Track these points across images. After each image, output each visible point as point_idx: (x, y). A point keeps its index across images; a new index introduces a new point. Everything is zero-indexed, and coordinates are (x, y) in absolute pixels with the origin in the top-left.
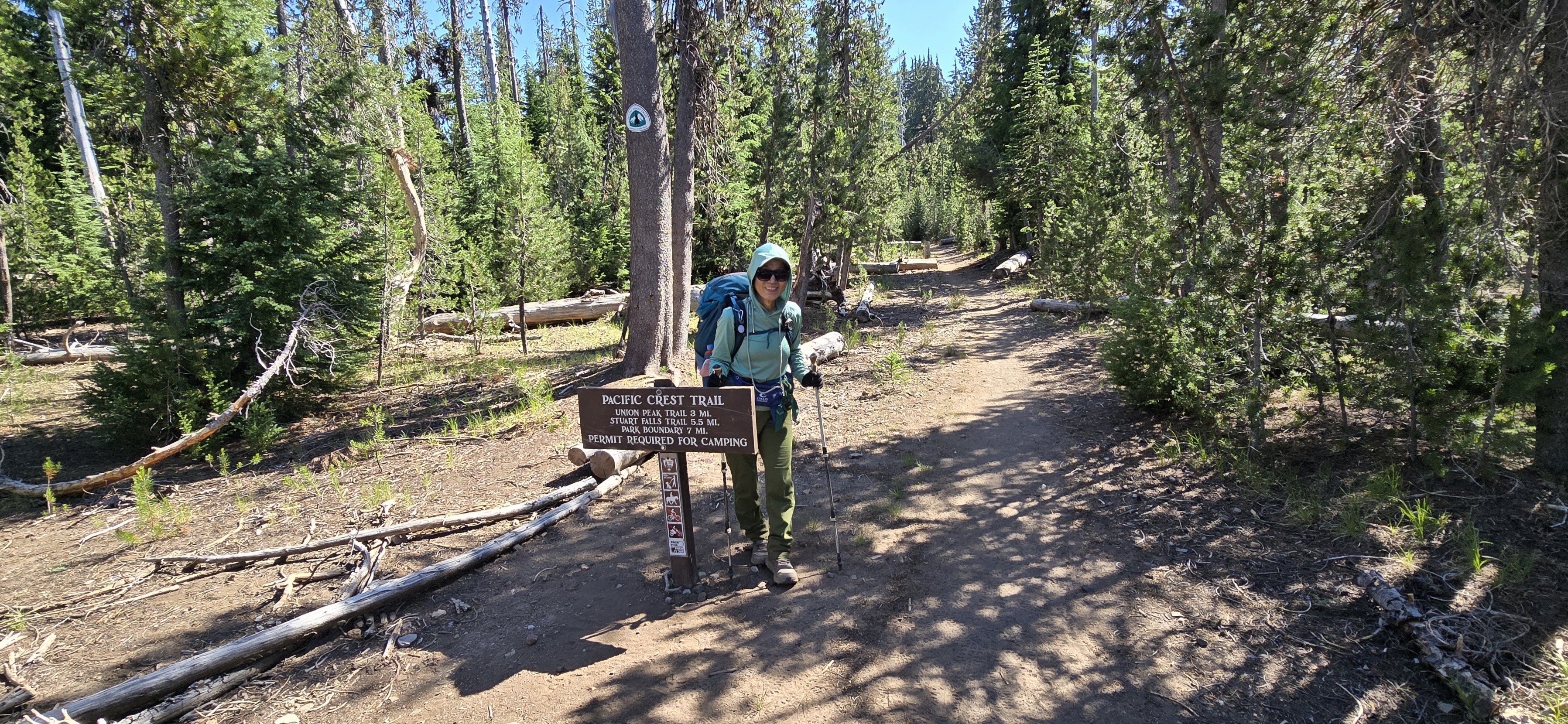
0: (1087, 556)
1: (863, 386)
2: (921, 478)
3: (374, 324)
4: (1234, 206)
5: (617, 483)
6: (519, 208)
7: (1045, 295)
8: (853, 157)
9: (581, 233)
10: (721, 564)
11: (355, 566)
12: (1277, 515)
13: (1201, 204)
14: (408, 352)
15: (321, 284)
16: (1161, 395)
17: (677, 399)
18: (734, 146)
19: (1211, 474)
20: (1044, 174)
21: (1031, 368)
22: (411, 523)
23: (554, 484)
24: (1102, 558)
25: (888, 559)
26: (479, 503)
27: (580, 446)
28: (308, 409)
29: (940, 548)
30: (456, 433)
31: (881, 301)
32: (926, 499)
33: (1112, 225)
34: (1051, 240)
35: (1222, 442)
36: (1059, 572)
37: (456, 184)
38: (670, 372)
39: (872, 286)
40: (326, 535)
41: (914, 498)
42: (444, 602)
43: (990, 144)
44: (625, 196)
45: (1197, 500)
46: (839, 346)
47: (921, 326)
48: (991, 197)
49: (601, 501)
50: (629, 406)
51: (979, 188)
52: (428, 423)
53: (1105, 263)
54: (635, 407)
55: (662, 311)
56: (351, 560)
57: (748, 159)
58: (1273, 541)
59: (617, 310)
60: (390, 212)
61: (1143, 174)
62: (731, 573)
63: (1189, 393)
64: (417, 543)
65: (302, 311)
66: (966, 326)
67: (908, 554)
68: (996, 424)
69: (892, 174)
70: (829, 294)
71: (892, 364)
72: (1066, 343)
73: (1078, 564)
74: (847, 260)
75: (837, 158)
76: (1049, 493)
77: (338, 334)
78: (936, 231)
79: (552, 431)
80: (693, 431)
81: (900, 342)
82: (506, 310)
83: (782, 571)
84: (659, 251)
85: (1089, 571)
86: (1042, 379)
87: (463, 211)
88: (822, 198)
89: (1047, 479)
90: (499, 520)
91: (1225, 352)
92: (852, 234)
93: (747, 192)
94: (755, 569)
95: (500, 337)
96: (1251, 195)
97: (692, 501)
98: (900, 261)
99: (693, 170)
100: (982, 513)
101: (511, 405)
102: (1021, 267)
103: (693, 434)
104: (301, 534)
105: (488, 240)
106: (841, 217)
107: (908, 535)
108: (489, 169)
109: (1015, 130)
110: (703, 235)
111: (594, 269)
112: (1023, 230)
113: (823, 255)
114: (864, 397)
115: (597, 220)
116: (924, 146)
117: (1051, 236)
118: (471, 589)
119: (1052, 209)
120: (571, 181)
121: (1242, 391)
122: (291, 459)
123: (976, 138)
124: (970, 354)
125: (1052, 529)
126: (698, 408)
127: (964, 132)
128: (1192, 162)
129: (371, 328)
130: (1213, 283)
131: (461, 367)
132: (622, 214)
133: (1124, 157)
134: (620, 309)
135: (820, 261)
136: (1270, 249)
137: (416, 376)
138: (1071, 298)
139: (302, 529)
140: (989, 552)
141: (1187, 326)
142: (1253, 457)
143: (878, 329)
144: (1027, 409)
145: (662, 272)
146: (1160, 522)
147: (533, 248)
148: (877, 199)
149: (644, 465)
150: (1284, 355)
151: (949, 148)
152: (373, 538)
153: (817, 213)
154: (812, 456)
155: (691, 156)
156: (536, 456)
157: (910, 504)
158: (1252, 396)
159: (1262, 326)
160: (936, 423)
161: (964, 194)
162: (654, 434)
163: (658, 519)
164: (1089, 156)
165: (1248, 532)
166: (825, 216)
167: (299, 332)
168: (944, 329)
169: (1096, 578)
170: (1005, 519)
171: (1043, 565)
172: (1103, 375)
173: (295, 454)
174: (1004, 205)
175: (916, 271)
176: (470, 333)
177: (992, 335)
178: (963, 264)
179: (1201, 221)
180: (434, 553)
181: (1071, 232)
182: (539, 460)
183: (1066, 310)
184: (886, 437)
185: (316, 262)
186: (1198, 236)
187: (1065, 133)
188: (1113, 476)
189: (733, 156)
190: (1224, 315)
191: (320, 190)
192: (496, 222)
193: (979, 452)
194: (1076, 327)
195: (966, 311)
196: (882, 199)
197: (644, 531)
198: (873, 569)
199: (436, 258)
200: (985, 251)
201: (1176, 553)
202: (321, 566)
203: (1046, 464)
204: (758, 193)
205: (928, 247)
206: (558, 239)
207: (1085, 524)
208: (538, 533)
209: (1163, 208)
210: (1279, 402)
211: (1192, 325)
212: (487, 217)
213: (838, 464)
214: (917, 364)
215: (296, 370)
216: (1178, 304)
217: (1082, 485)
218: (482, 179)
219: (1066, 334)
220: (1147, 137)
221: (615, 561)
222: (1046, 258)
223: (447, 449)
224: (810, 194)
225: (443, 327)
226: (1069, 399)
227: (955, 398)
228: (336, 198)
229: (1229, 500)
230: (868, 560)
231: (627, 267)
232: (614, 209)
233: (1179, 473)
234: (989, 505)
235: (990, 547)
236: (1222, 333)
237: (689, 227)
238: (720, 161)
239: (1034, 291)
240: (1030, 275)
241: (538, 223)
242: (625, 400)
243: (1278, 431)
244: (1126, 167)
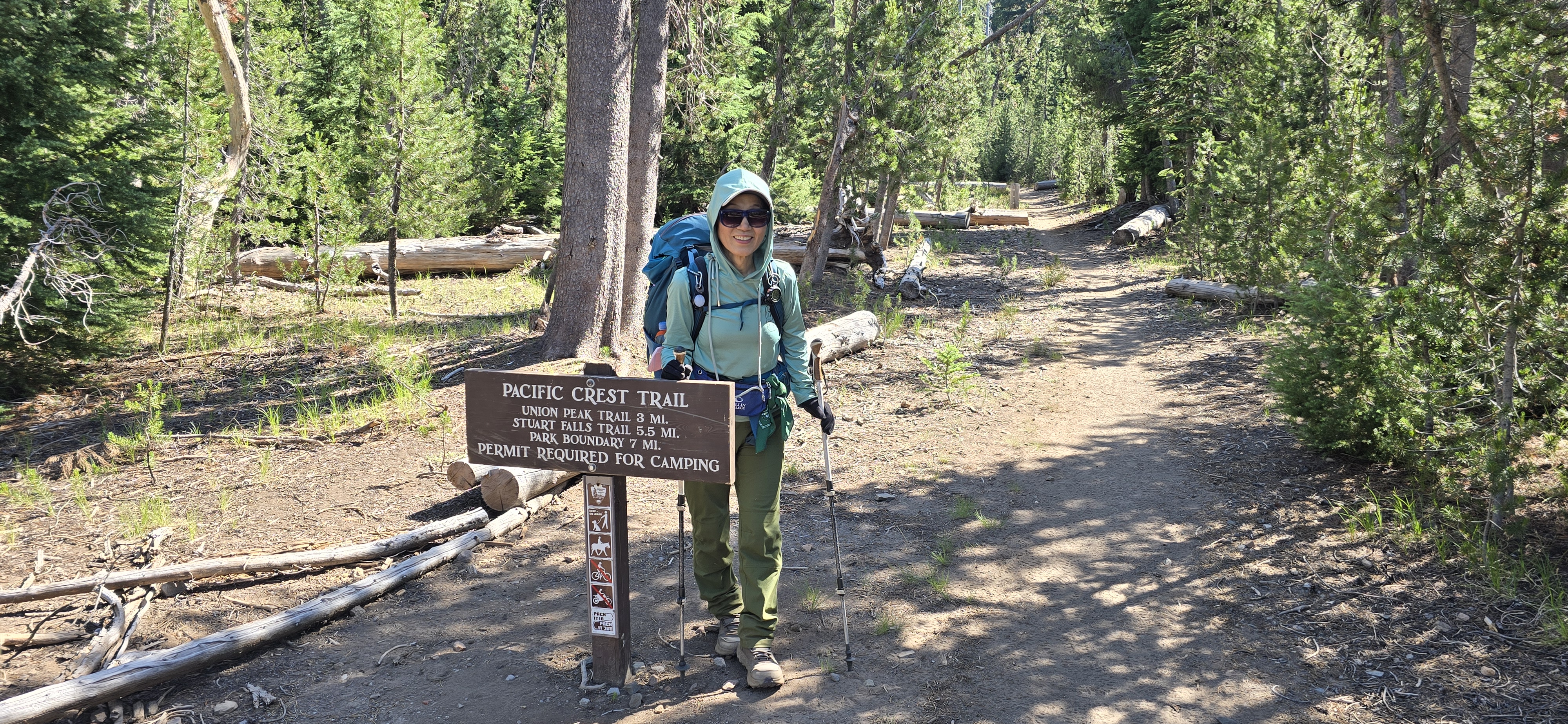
0: (1229, 672)
1: (903, 393)
2: (981, 538)
3: (159, 255)
4: (1486, 149)
5: (520, 519)
6: (397, 92)
7: (1189, 273)
8: (910, 47)
9: (491, 138)
10: (669, 651)
11: (101, 626)
12: (1525, 628)
13: (1436, 146)
14: (210, 302)
15: (79, 188)
16: (1357, 434)
17: (618, 395)
18: (732, 18)
19: (1427, 559)
20: (1200, 90)
21: (1161, 382)
22: (192, 565)
23: (422, 516)
24: (1251, 677)
25: (923, 659)
26: (303, 540)
27: (466, 460)
28: (46, 381)
29: (1004, 646)
30: (276, 431)
31: (938, 268)
32: (987, 570)
33: (1298, 173)
34: (1205, 191)
35: (1447, 511)
36: (1184, 694)
37: (301, 50)
38: (614, 355)
39: (927, 247)
40: (59, 577)
41: (969, 567)
42: (236, 688)
43: (1119, 39)
44: (561, 85)
45: (1403, 598)
46: (870, 334)
47: (996, 310)
48: (1116, 120)
49: (493, 546)
50: (544, 402)
51: (1099, 106)
52: (233, 413)
53: (1284, 229)
54: (553, 403)
55: (608, 264)
56: (95, 616)
57: (754, 43)
58: (1516, 667)
59: (540, 258)
60: (194, 84)
61: (1350, 96)
62: (683, 666)
63: (1400, 434)
64: (201, 596)
65: (45, 229)
66: (1064, 314)
67: (955, 651)
68: (1101, 464)
69: (968, 77)
70: (860, 254)
71: (948, 363)
72: (1217, 347)
73: (1213, 684)
74: (893, 206)
75: (885, 48)
76: (1176, 572)
77: (101, 269)
78: (1030, 168)
79: (425, 436)
80: (639, 444)
81: (962, 331)
82: (368, 247)
83: (761, 666)
84: (607, 172)
85: (1230, 696)
86: (1177, 400)
87: (310, 92)
88: (857, 105)
89: (1173, 551)
90: (332, 568)
91: (1459, 374)
92: (901, 164)
93: (747, 93)
94: (721, 662)
95: (356, 289)
96: (1513, 136)
97: (632, 552)
98: (972, 210)
99: (666, 53)
100: (1072, 596)
101: (365, 393)
102: (1155, 229)
103: (639, 449)
104: (20, 572)
105: (347, 139)
106: (886, 137)
107: (956, 623)
108: (354, 30)
109: (1160, 20)
110: (678, 153)
111: (508, 194)
112: (1162, 173)
113: (857, 195)
114: (903, 411)
115: (517, 120)
116: (1020, 37)
117: (1205, 184)
118: (279, 671)
119: (1208, 143)
120: (480, 56)
121: (1482, 434)
122: (14, 456)
123: (1099, 30)
124: (1068, 356)
125: (1178, 627)
126: (649, 410)
127: (1082, 20)
128: (1426, 79)
129: (154, 262)
130: (1446, 267)
131: (292, 330)
132: (556, 114)
133: (1323, 69)
134: (545, 257)
135: (851, 204)
136: (1538, 220)
137: (221, 339)
138: (1228, 280)
139: (23, 565)
140: (1079, 656)
141: (1403, 332)
142: (1493, 537)
143: (932, 311)
144: (1151, 443)
145: (611, 205)
146: (1341, 625)
147: (415, 155)
148: (943, 114)
149: (564, 494)
150: (1550, 385)
151: (1058, 42)
152: (132, 585)
153: (851, 130)
154: (820, 494)
155: (664, 30)
156: (398, 473)
157: (963, 576)
158: (1497, 444)
159: (1519, 338)
160: (1009, 455)
161: (1075, 114)
162: (579, 447)
163: (577, 578)
164: (1270, 66)
165: (1478, 652)
166: (862, 136)
167: (40, 262)
168: (1032, 316)
169: (1241, 708)
170: (1106, 608)
171: (1159, 682)
172: (1270, 400)
173: (21, 449)
174: (1136, 134)
175: (996, 228)
176: (309, 278)
177: (1102, 329)
178: (1067, 221)
179: (1435, 173)
180: (225, 613)
181: (1236, 179)
182: (404, 479)
183: (1219, 297)
184: (932, 472)
185: (74, 155)
186: (1427, 196)
187: (1236, 28)
188: (1275, 553)
189: (729, 34)
190: (1460, 317)
191: (85, 43)
192: (360, 113)
193: (1074, 504)
194: (1233, 324)
195: (1067, 290)
196: (950, 114)
197: (554, 594)
198: (899, 671)
199: (264, 162)
200: (1102, 202)
201: (1364, 677)
202: (48, 624)
203: (1173, 529)
204: (764, 95)
205: (1015, 193)
206: (454, 145)
207: (1229, 623)
208: (392, 590)
209: (1378, 149)
210: (1539, 455)
211: (1412, 329)
212: (347, 103)
213: (857, 508)
214: (987, 366)
215: (29, 319)
216: (1391, 296)
217: (1228, 563)
218: (342, 43)
219: (1218, 334)
220: (1360, 41)
221: (505, 638)
222: (1194, 218)
223: (260, 454)
224: (842, 101)
225: (269, 268)
226: (1215, 433)
227: (1041, 420)
228: (110, 58)
229: (1451, 600)
230: (893, 657)
231: (559, 194)
232: (546, 106)
233: (1378, 555)
234: (1083, 586)
235: (1081, 649)
236: (1456, 344)
237: (656, 140)
238: (708, 40)
239: (1173, 267)
240: (1169, 242)
241: (425, 117)
242: (537, 392)
243: (1534, 500)
244: (1326, 85)
